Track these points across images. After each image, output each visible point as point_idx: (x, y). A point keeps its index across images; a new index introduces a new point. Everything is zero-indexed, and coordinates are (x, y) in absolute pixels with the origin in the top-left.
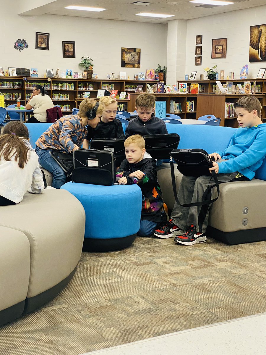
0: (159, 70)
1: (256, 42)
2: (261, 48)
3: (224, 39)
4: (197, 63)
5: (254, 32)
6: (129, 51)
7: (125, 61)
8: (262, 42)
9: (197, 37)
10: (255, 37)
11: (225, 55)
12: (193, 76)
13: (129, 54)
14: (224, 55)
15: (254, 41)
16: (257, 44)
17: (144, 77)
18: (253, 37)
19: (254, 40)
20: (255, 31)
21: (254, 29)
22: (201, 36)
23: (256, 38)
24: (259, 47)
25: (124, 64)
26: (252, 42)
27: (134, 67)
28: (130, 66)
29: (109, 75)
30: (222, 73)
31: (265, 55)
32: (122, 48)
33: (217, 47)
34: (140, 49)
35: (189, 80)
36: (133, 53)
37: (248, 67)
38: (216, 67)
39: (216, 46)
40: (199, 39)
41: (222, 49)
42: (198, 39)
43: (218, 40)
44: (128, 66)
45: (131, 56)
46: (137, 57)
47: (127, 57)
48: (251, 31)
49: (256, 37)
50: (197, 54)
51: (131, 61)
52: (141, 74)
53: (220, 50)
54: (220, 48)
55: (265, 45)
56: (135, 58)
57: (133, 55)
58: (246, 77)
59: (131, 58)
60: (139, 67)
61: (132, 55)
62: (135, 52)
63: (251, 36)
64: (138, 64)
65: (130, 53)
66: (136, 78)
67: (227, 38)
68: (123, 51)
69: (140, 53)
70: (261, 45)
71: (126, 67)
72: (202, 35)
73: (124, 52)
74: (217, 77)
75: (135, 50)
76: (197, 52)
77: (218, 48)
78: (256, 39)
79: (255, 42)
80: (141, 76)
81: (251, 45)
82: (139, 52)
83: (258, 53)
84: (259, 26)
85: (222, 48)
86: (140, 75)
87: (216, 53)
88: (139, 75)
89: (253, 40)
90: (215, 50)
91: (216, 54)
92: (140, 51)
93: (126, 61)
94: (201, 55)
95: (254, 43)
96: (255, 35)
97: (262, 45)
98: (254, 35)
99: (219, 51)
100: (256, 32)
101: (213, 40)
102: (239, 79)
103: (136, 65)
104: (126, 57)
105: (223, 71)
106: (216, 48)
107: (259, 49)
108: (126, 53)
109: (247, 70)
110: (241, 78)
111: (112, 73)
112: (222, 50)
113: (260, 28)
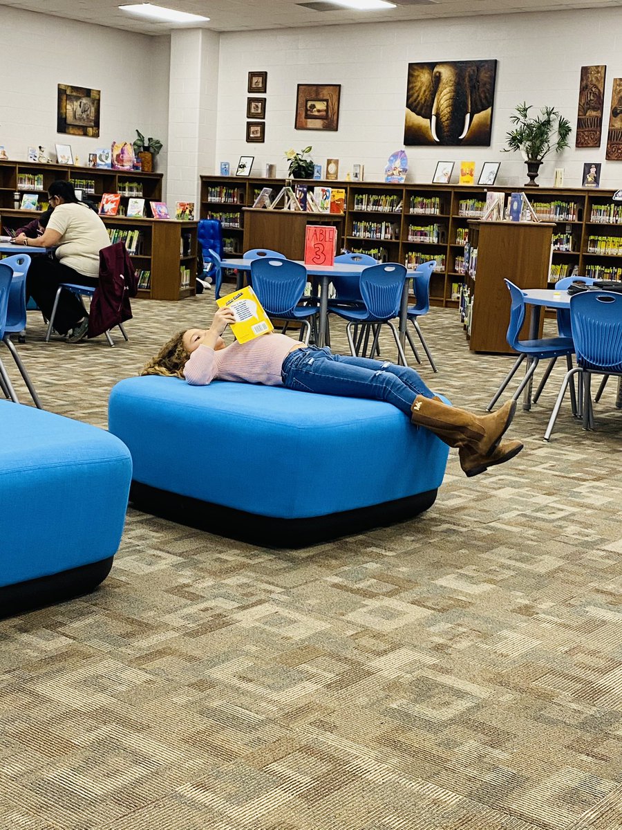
0: (139, 147)
1: (423, 100)
2: (437, 115)
3: (332, 87)
4: (251, 136)
5: (418, 76)
6: (74, 94)
7: (66, 118)
8: (442, 102)
9: (252, 75)
10: (420, 88)
11: (335, 122)
12: (244, 166)
13: (75, 103)
14: (331, 124)
15: (419, 99)
16: (427, 106)
17: (109, 161)
18: (417, 88)
19: (418, 96)
20: (422, 75)
21: (421, 70)
22: (264, 75)
23: (425, 91)
24: (433, 112)
25: (63, 127)
26: (411, 100)
27: (85, 134)
28: (76, 131)
29: (33, 151)
30: (332, 166)
31: (448, 131)
32: (59, 85)
33: (309, 103)
34: (99, 91)
35: (235, 176)
36: (84, 101)
37: (405, 156)
38: (311, 149)
39: (307, 101)
40: (258, 81)
41: (325, 108)
42: (255, 79)
43: (314, 88)
44: (72, 132)
45: (80, 106)
46: (93, 109)
47: (71, 108)
48: (410, 75)
49: (423, 89)
50: (249, 115)
51: (80, 119)
52: (103, 152)
53: (319, 111)
54: (320, 106)
55: (448, 110)
56: (89, 112)
57: (85, 104)
58: (402, 179)
59: (79, 111)
60: (97, 135)
61: (82, 105)
62: (89, 99)
63: (411, 86)
64: (94, 128)
65: (78, 98)
66: (93, 163)
67: (340, 86)
68: (61, 92)
69: (99, 100)
70: (438, 109)
71: (69, 134)
72: (266, 73)
73: (65, 96)
74: (316, 174)
75: (87, 92)
76: (253, 111)
77: (313, 106)
78: (424, 94)
79: (421, 99)
80: (103, 158)
81: (408, 106)
82: (97, 98)
83: (429, 126)
84: (432, 66)
85: (327, 106)
86: (101, 155)
87: (307, 117)
88: (98, 156)
89: (416, 94)
90: (307, 110)
91: (309, 120)
92: (99, 95)
93: (70, 119)
94: (264, 118)
95: (419, 103)
96: (422, 83)
97: (442, 108)
98: (418, 84)
99: (316, 114)
100: (424, 78)
101: (300, 87)
102: (383, 181)
103: (90, 131)
104: (68, 107)
105: (337, 162)
106: (308, 106)
107: (434, 118)
108: (69, 98)
109: (405, 161)
110: (387, 179)
111: (40, 147)
112: (327, 111)
113: (436, 70)
